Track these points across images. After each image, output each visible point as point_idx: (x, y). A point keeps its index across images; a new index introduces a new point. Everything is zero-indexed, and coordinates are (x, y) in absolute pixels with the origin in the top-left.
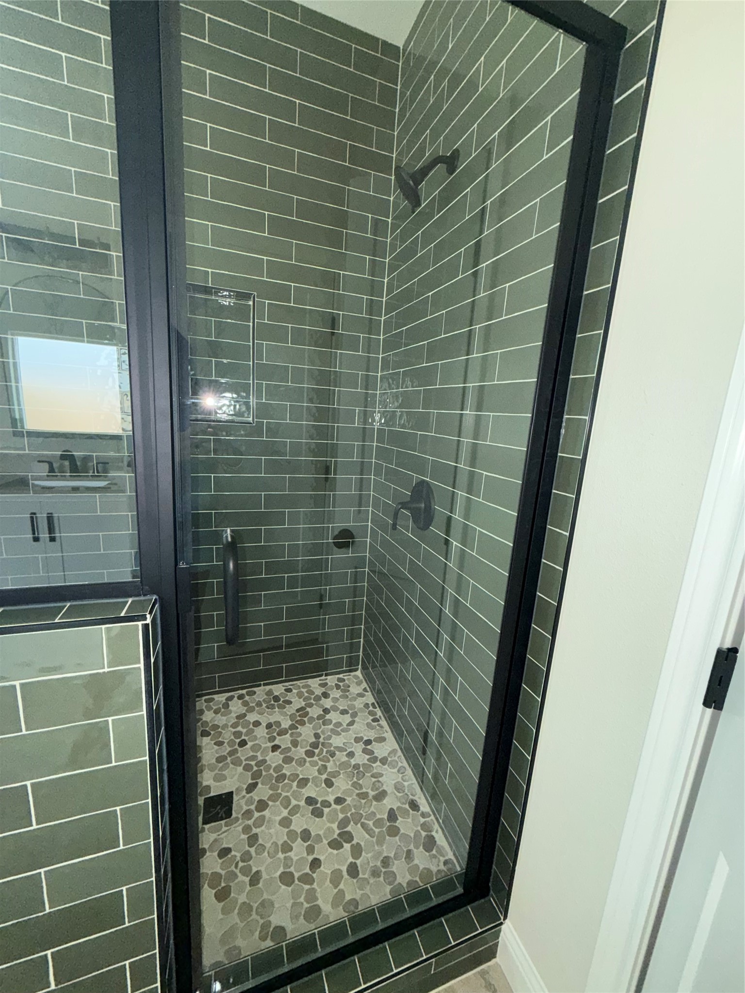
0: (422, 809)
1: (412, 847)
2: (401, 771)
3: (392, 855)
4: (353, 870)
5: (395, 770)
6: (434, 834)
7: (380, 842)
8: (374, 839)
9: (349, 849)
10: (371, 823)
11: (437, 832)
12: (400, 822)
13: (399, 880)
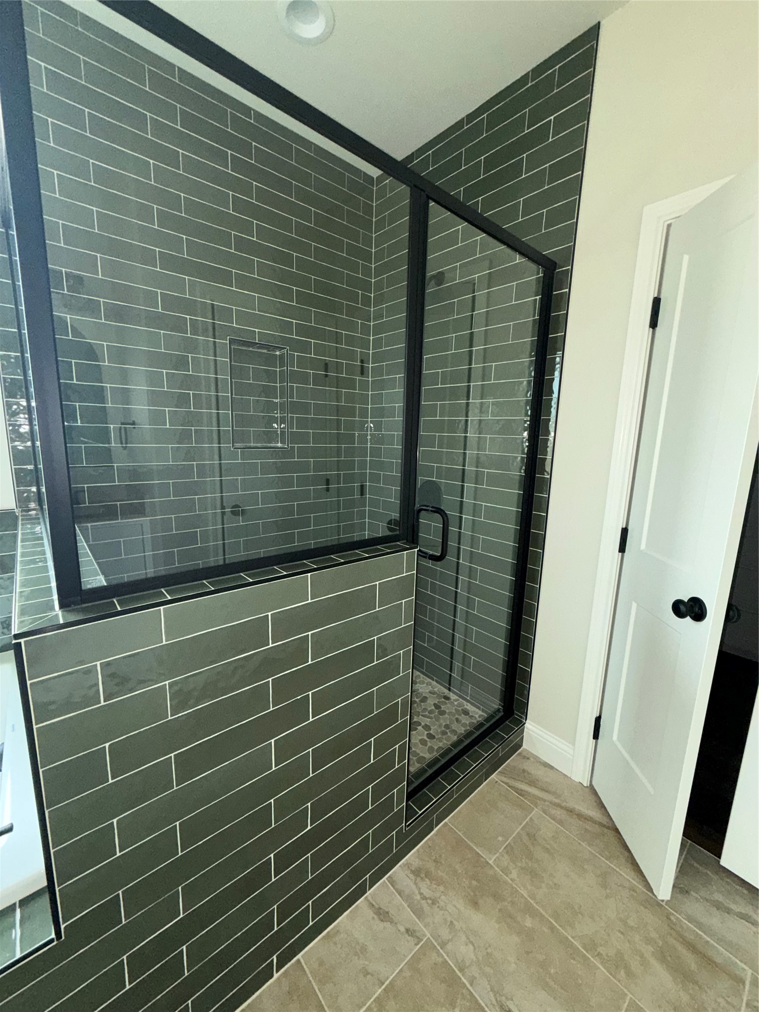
0: (452, 698)
1: (457, 716)
2: (428, 684)
3: (448, 723)
4: (431, 736)
5: (425, 685)
6: (466, 707)
7: (437, 719)
8: (434, 720)
9: (422, 729)
10: (427, 713)
11: (467, 705)
12: (443, 707)
13: (459, 732)
